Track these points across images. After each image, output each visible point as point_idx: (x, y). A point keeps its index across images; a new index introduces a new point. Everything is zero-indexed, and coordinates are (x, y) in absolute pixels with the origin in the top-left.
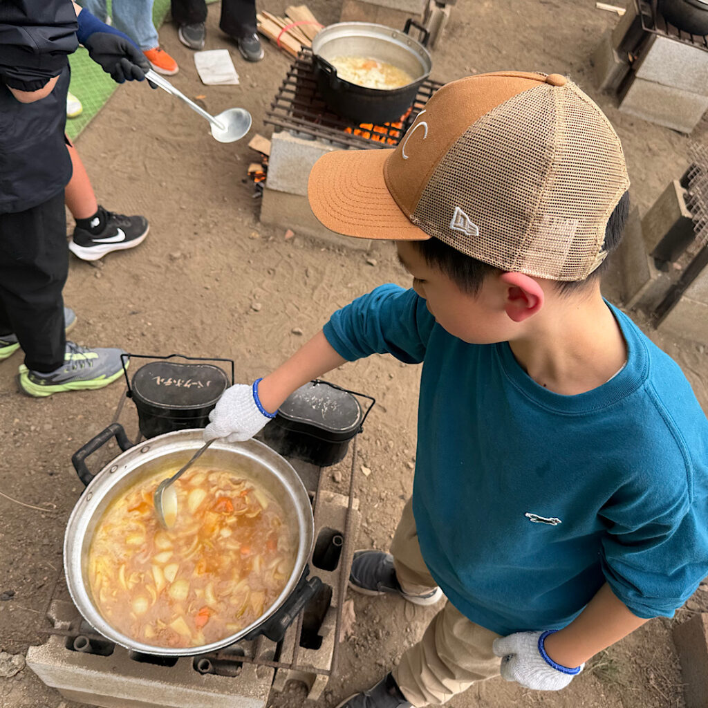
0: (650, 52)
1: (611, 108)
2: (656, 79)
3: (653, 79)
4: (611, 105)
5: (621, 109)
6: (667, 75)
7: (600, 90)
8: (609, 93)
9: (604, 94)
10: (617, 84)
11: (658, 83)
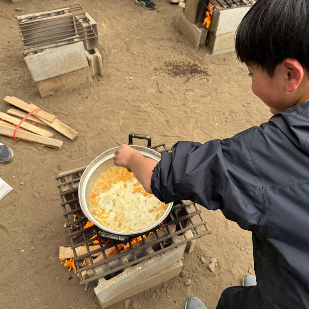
0: (219, 22)
1: (208, 56)
2: (226, 32)
3: (224, 33)
4: (207, 55)
5: (214, 54)
6: (231, 27)
7: (197, 49)
8: (202, 48)
9: (199, 50)
10: (204, 41)
11: (228, 33)
